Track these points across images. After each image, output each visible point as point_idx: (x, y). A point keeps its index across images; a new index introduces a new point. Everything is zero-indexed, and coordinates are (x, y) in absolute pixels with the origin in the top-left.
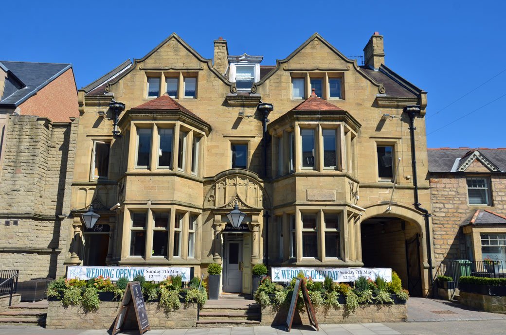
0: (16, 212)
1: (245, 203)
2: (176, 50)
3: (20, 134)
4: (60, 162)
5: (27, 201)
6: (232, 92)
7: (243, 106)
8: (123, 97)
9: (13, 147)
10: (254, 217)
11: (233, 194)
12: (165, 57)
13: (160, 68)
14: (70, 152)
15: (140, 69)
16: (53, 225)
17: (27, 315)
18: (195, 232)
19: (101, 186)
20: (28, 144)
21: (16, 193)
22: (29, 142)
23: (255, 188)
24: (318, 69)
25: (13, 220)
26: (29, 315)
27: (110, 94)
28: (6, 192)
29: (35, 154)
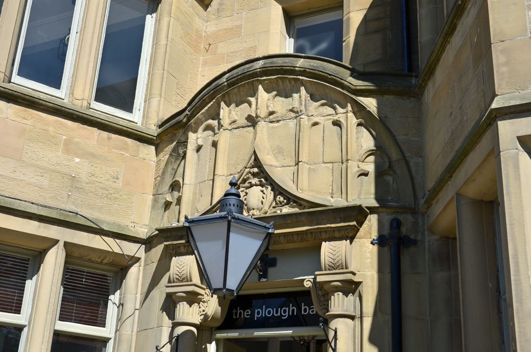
1: (291, 188)
10: (328, 250)
11: (243, 160)
18: (112, 336)
23: (337, 123)
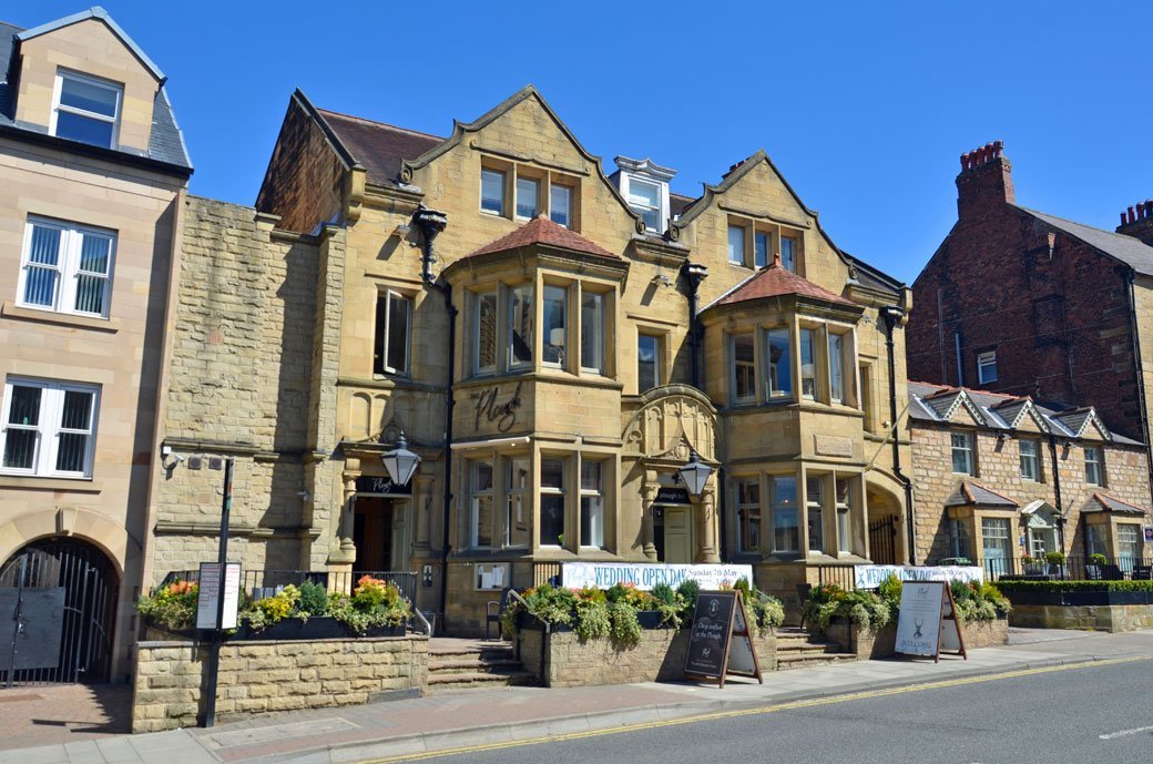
0: (213, 436)
1: (696, 450)
2: (538, 122)
3: (217, 247)
4: (281, 326)
5: (239, 412)
6: (639, 231)
7: (658, 262)
8: (440, 199)
9: (201, 276)
11: (676, 432)
12: (519, 133)
13: (511, 153)
14: (328, 306)
15: (473, 148)
16: (271, 472)
17: (460, 667)
19: (401, 393)
20: (236, 273)
21: (211, 390)
22: (238, 270)
23: (706, 424)
24: (768, 217)
25: (208, 455)
26: (464, 667)
27: (411, 188)
28: (188, 386)
29: (254, 301)
